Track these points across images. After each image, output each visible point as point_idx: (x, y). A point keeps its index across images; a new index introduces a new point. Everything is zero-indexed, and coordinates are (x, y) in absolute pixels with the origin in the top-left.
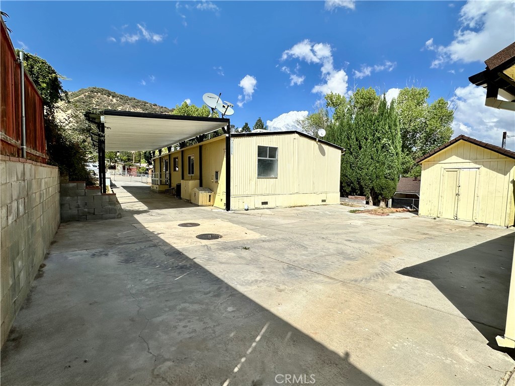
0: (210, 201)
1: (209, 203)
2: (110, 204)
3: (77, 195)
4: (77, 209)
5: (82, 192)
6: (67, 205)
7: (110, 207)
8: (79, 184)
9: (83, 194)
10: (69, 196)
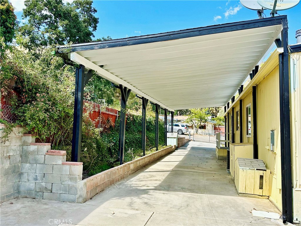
0: (261, 187)
1: (259, 192)
2: (71, 179)
3: (36, 162)
4: (34, 182)
5: (41, 158)
6: (25, 175)
7: (70, 183)
8: (39, 147)
9: (42, 162)
10: (29, 163)
